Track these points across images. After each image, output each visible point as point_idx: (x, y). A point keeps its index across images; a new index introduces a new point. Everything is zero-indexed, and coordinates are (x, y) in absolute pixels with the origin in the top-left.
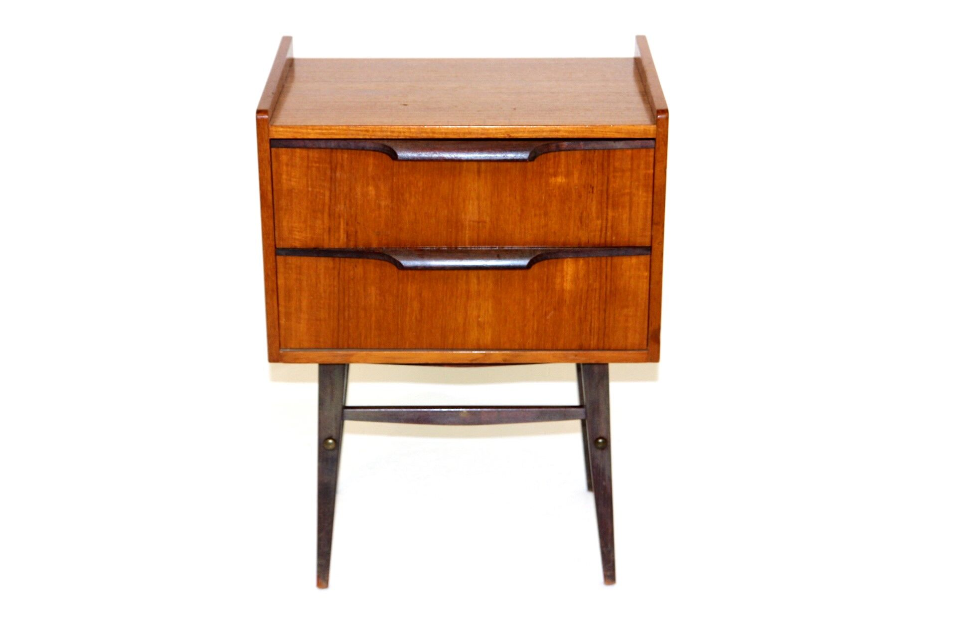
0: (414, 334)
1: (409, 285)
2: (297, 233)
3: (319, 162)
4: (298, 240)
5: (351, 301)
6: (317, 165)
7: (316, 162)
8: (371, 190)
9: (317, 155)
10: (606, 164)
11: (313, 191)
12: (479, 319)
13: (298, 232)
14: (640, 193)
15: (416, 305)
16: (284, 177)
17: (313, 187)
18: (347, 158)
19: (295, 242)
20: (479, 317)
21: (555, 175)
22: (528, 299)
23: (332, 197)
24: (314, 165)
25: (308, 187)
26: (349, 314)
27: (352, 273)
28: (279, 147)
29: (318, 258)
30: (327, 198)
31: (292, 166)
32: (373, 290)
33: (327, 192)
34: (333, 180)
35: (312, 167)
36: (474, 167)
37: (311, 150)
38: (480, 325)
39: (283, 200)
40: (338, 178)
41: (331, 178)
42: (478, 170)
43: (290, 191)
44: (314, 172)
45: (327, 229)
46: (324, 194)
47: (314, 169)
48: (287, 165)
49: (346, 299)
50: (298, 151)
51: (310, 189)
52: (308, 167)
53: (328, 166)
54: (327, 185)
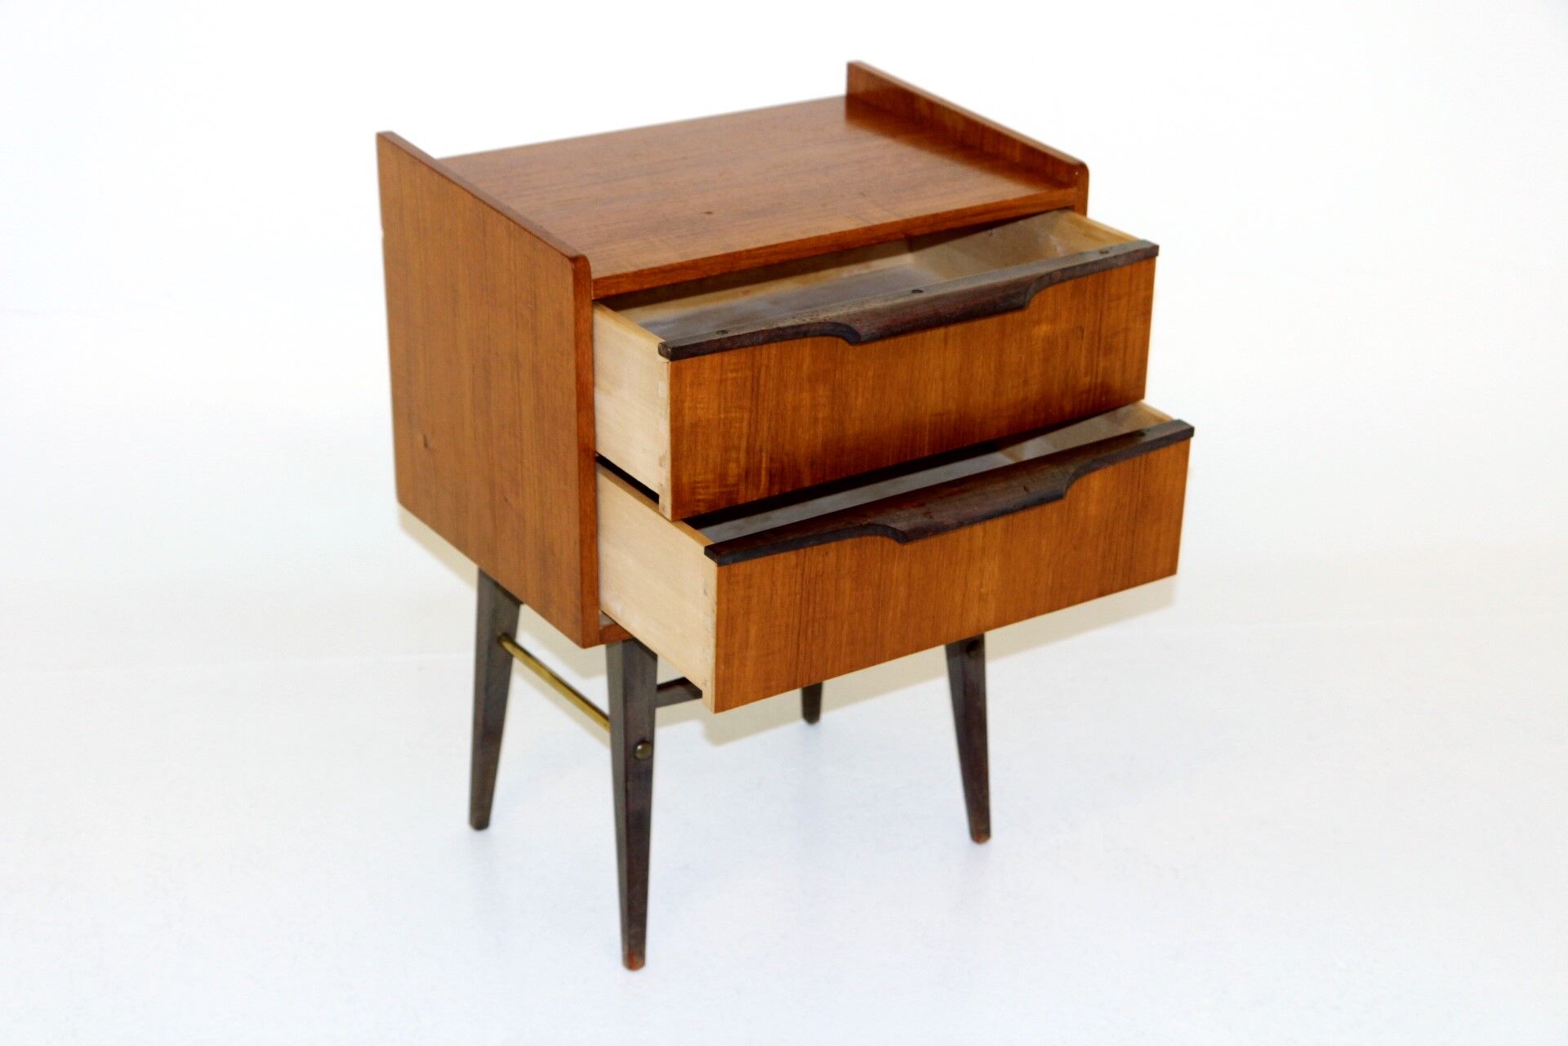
0: (897, 636)
1: (896, 563)
2: (701, 491)
3: (736, 371)
4: (703, 500)
5: (818, 609)
6: (734, 375)
7: (732, 371)
8: (806, 396)
9: (734, 360)
10: (1100, 292)
11: (726, 418)
12: (982, 590)
13: (703, 488)
14: (1137, 326)
15: (902, 591)
16: (687, 404)
17: (726, 412)
18: (776, 355)
19: (698, 506)
20: (981, 585)
21: (1039, 322)
22: (1044, 542)
23: (752, 422)
24: (730, 375)
25: (719, 413)
26: (813, 632)
27: (820, 566)
28: (682, 358)
29: (776, 556)
30: (745, 424)
31: (700, 384)
32: (847, 585)
33: (746, 416)
34: (755, 394)
35: (726, 380)
36: (940, 332)
37: (726, 353)
38: (982, 598)
39: (685, 441)
40: (762, 389)
41: (753, 390)
42: (946, 335)
43: (694, 426)
44: (729, 388)
45: (744, 474)
46: (742, 419)
47: (729, 382)
48: (692, 384)
49: (811, 610)
50: (708, 358)
51: (722, 416)
52: (722, 381)
53: (749, 373)
54: (747, 403)
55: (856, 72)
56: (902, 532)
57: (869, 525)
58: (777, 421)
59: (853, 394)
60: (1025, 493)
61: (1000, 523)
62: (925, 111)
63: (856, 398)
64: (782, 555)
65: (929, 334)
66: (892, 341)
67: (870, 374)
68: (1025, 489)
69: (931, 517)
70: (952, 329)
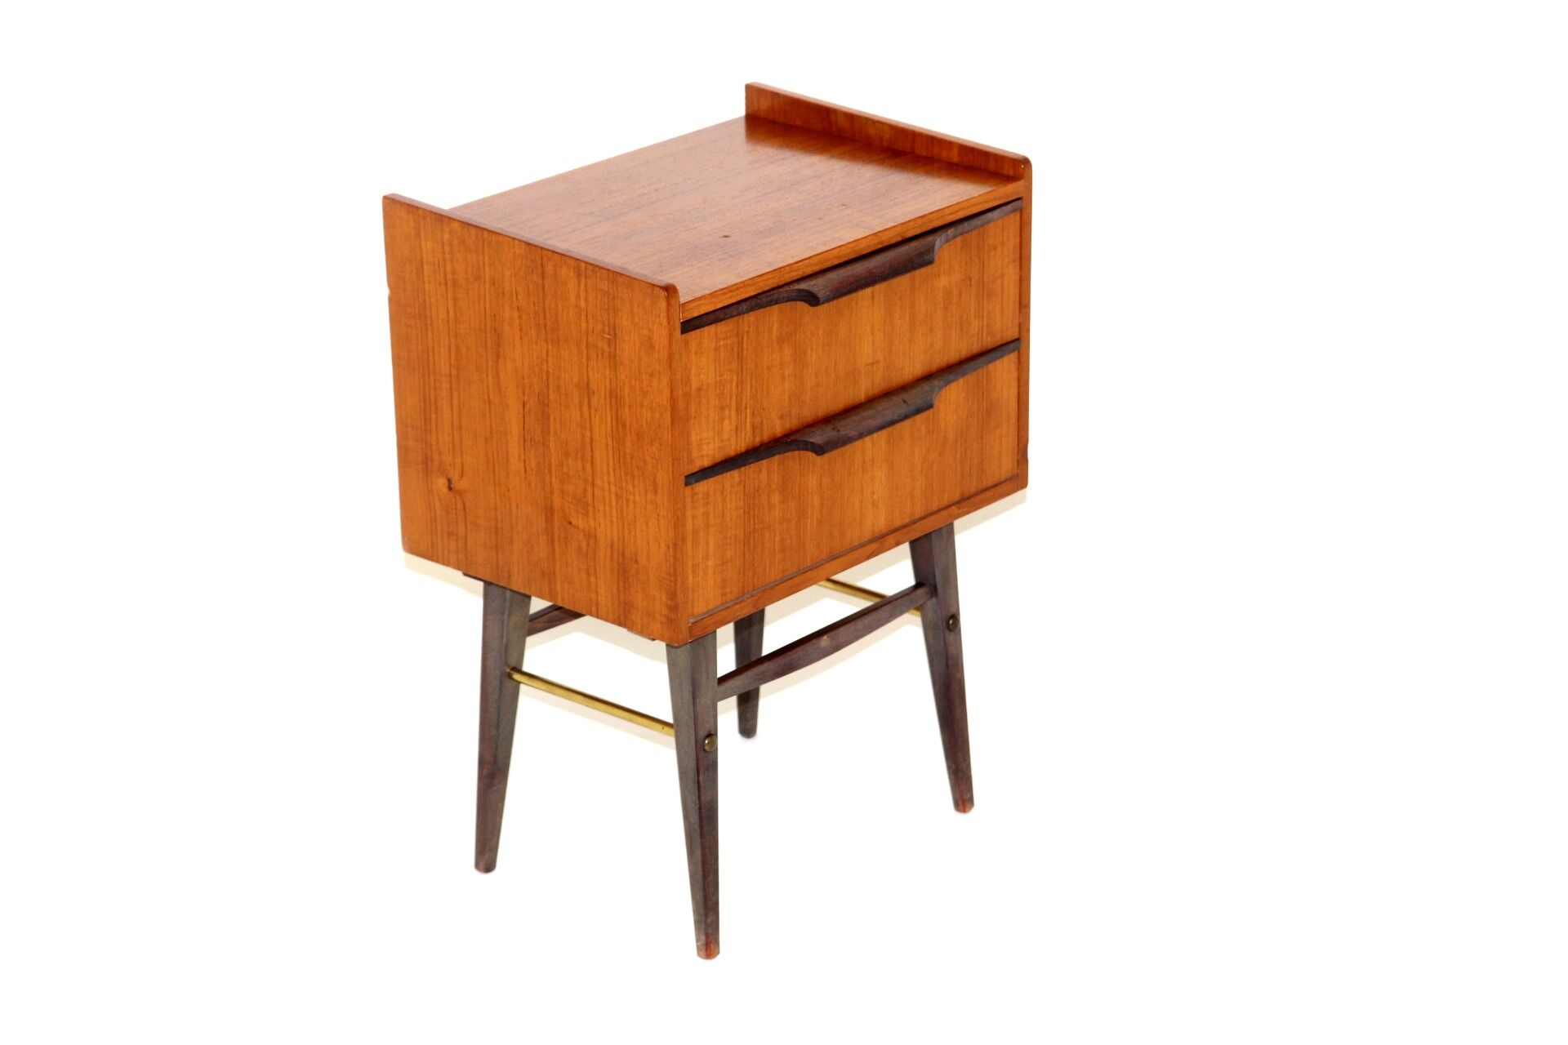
2: (705, 447)
3: (725, 338)
4: (706, 455)
5: (756, 521)
6: (725, 342)
7: (723, 339)
9: (724, 329)
10: (981, 245)
11: (720, 381)
12: (874, 497)
13: (707, 444)
14: (1010, 272)
15: (816, 501)
16: (693, 371)
17: (720, 375)
18: (754, 322)
19: (703, 461)
20: (873, 493)
23: (739, 383)
24: (722, 343)
25: (716, 376)
27: (757, 481)
28: (690, 331)
29: (725, 475)
30: (734, 385)
31: (702, 353)
32: (776, 498)
33: (735, 378)
34: (740, 357)
35: (720, 346)
36: (868, 291)
37: (719, 324)
38: (875, 504)
39: (693, 405)
40: (745, 353)
41: (738, 355)
42: (873, 292)
43: (699, 389)
44: (722, 354)
45: (734, 428)
46: (731, 381)
47: (722, 349)
48: (696, 353)
49: (752, 522)
50: (706, 329)
51: (718, 378)
52: (717, 349)
53: (735, 340)
54: (734, 366)
55: (754, 93)
56: (819, 445)
57: (793, 441)
58: (756, 380)
59: (809, 352)
60: (905, 405)
61: (884, 433)
62: (843, 123)
63: (812, 355)
64: (729, 474)
65: (860, 293)
66: (835, 302)
67: (821, 332)
68: (905, 402)
69: (838, 431)
70: (877, 287)
